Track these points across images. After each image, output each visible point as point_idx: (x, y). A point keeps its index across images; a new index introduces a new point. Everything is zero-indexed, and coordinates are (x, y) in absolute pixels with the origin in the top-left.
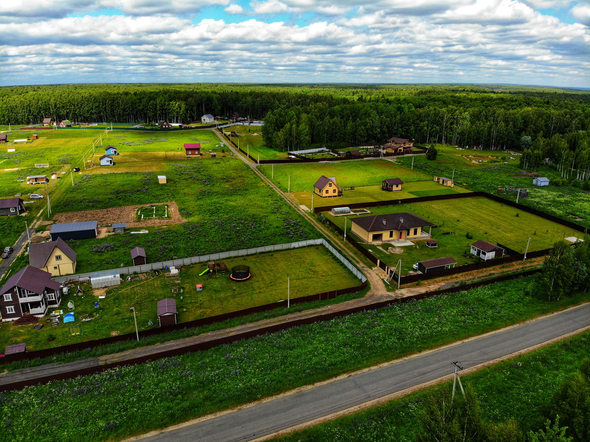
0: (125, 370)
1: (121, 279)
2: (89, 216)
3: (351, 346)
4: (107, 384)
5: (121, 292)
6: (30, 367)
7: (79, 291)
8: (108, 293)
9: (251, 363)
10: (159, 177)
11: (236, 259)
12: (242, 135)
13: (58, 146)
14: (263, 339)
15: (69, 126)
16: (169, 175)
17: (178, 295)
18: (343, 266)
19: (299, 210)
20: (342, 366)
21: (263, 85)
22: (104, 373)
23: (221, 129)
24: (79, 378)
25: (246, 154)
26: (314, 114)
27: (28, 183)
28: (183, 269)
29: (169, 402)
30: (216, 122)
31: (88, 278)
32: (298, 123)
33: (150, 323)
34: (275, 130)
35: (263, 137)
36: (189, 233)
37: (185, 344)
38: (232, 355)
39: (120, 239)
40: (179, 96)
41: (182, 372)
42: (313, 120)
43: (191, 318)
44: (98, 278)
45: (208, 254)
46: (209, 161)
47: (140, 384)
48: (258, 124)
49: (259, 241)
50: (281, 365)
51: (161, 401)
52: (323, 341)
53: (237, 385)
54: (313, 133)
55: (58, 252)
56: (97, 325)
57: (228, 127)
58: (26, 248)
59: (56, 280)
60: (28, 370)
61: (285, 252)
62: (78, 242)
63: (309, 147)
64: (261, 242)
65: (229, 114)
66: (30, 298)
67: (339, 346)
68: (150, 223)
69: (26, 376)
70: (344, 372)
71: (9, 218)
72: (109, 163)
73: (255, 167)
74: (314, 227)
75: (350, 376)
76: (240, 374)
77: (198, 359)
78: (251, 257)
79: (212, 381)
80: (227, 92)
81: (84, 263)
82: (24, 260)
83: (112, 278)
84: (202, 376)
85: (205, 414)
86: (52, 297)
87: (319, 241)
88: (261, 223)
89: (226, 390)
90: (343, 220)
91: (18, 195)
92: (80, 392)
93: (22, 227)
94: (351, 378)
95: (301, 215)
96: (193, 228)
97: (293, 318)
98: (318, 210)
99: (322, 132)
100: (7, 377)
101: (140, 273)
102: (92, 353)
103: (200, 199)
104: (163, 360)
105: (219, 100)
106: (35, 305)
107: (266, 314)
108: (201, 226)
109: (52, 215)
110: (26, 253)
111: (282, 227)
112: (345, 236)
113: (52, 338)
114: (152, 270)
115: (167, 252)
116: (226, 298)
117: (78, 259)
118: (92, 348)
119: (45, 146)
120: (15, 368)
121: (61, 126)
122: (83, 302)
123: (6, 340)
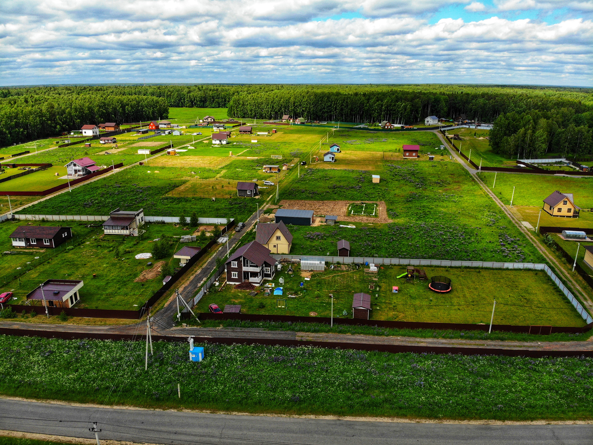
0: (316, 351)
1: (326, 266)
2: (308, 205)
3: (557, 392)
4: (299, 359)
5: (324, 277)
6: (241, 327)
7: (290, 270)
8: (313, 276)
9: (438, 379)
10: (374, 176)
11: (437, 268)
12: (465, 138)
13: (292, 141)
14: (455, 359)
15: (302, 123)
16: (383, 175)
17: (374, 292)
18: (566, 301)
19: (520, 227)
20: (541, 411)
21: (498, 86)
22: (298, 348)
23: (444, 131)
24: (277, 346)
25: (467, 159)
26: (555, 119)
27: (264, 171)
28: (382, 268)
29: (350, 392)
30: (440, 124)
31: (298, 260)
32: (534, 129)
33: (344, 312)
34: (505, 134)
35: (490, 141)
36: (393, 234)
37: (374, 341)
38: (420, 366)
39: (330, 230)
40: (406, 97)
41: (367, 368)
42: (554, 127)
43: (383, 318)
44: (306, 262)
45: (408, 258)
46: (425, 163)
47: (327, 368)
48: (486, 127)
49: (466, 254)
50: (470, 391)
51: (343, 390)
52: (524, 379)
53: (420, 397)
54: (552, 141)
55: (279, 233)
56: (300, 303)
57: (452, 129)
58: (255, 226)
59: (273, 257)
60: (238, 329)
61: (495, 271)
62: (295, 227)
63: (544, 156)
64: (468, 255)
65: (456, 116)
66: (251, 268)
67: (543, 389)
68: (358, 219)
69: (235, 334)
70: (543, 418)
71: (245, 199)
72: (331, 160)
73: (475, 174)
74: (536, 249)
75: (549, 424)
76: (424, 386)
77: (384, 360)
78: (454, 270)
79: (394, 386)
80: (456, 93)
81: (297, 246)
82: (251, 234)
83: (318, 264)
84: (386, 377)
85: (382, 415)
86: (268, 270)
87: (540, 266)
88: (472, 235)
89: (407, 398)
90: (574, 246)
91: (254, 181)
92: (276, 360)
93: (254, 208)
94: (550, 427)
95: (522, 233)
96: (398, 230)
97: (492, 345)
98: (544, 230)
99: (563, 140)
100: (221, 331)
101: (342, 264)
102: (292, 327)
103: (410, 201)
104: (351, 351)
105: (446, 101)
106: (254, 274)
107: (462, 334)
108: (406, 228)
109: (279, 201)
110: (254, 230)
111: (496, 243)
112: (575, 265)
113: (262, 306)
114: (353, 263)
115: (369, 249)
116: (421, 307)
117: (294, 242)
118: (292, 323)
119: (281, 140)
120: (229, 326)
121: (296, 123)
122: (291, 280)
123: (227, 300)
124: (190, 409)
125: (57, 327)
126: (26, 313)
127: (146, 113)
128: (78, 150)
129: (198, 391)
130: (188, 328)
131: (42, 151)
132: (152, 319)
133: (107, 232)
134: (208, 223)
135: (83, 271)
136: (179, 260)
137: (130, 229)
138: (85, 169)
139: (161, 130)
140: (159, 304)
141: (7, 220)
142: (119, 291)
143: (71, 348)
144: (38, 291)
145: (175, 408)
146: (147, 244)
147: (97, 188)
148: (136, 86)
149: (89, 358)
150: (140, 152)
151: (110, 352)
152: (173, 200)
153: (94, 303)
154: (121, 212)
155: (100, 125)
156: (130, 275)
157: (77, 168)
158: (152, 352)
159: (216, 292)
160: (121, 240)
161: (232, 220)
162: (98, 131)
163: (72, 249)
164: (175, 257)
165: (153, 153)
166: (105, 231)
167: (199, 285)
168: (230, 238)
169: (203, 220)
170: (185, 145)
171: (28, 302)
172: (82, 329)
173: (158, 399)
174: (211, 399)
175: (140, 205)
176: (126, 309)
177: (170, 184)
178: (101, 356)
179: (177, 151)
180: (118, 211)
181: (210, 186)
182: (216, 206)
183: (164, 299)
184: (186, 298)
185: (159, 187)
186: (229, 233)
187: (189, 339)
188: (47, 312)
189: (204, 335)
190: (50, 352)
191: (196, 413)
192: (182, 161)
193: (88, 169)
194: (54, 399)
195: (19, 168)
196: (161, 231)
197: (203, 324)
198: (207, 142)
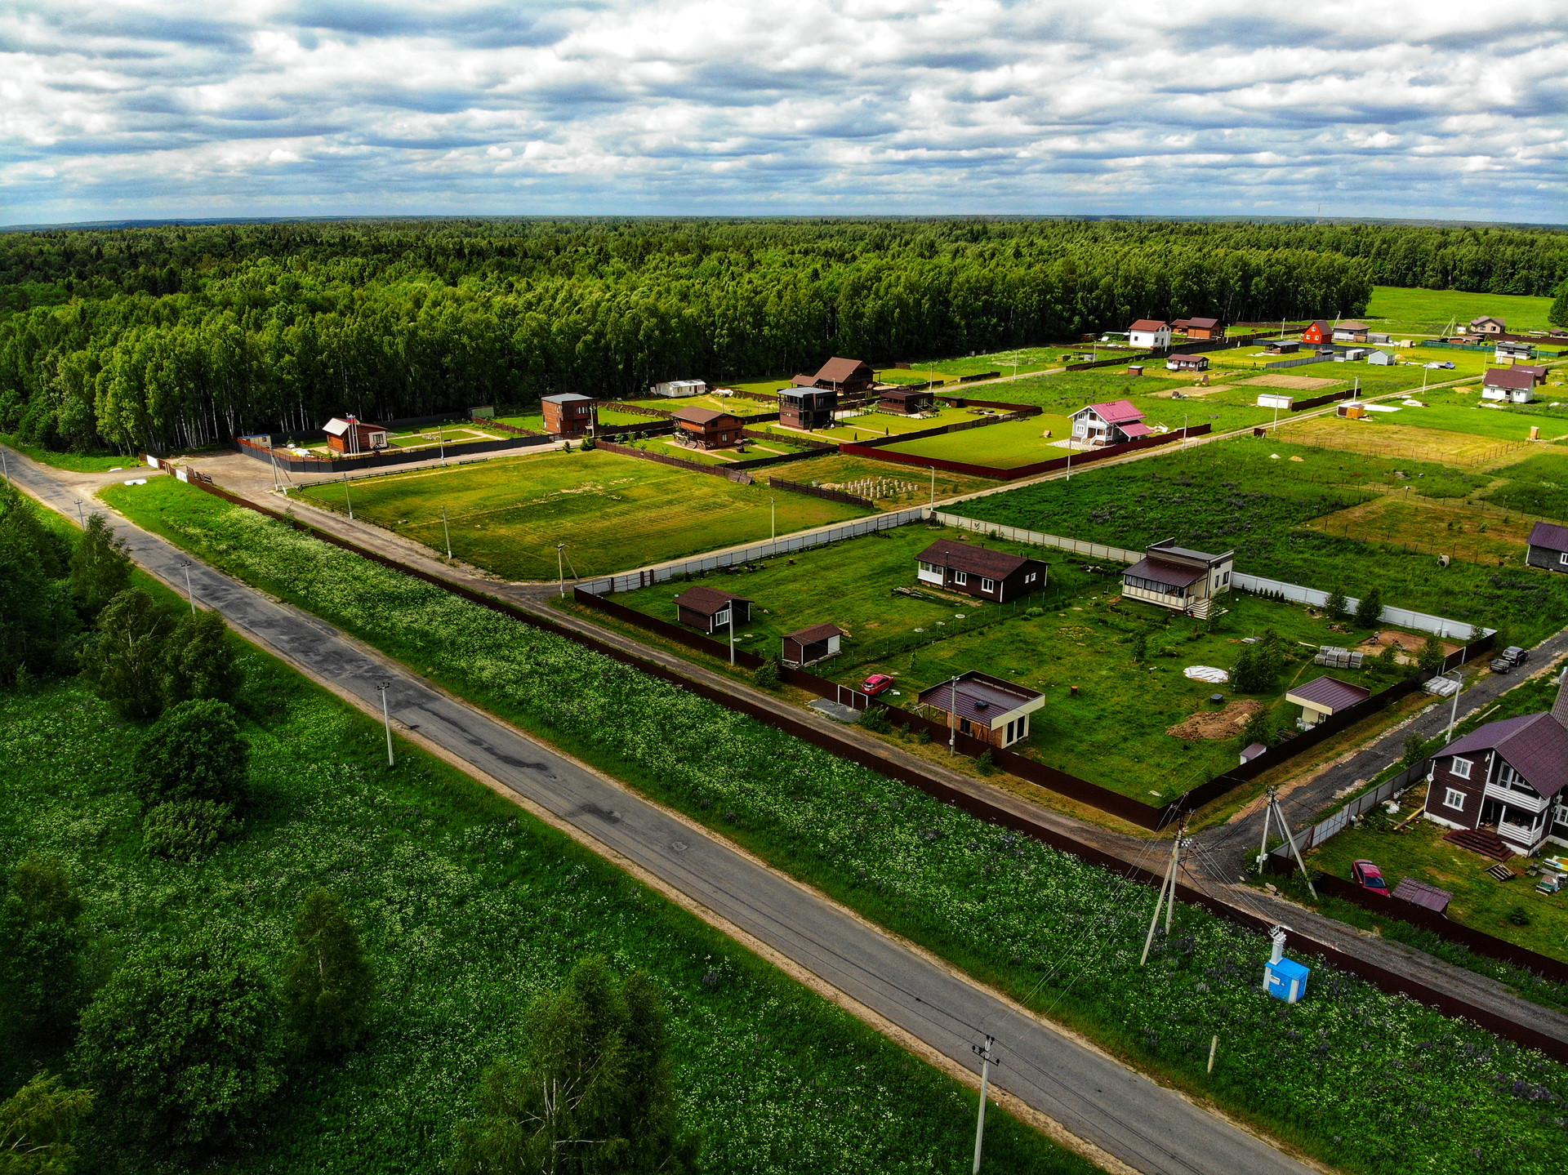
6: (1435, 955)
24: (1536, 1054)
58: (1560, 667)
60: (1426, 959)
66: (1515, 794)
69: (1413, 970)
71: (1549, 577)
82: (1541, 693)
92: (1521, 1092)
100: (1371, 944)
106: (1520, 816)
110: (1555, 681)
113: (1519, 919)
120: (1399, 938)
123: (1411, 865)
124: (1229, 1114)
125: (965, 782)
126: (910, 731)
127: (1304, 296)
128: (1109, 381)
129: (1262, 1078)
130: (1279, 900)
131: (1027, 375)
132: (1188, 842)
133: (1130, 591)
134: (1409, 625)
135: (1050, 671)
136: (1299, 710)
137: (1188, 596)
138: (1114, 429)
139: (1337, 348)
140: (1216, 810)
141: (920, 521)
142: (1123, 745)
143: (984, 841)
144: (944, 691)
145: (1189, 1092)
146: (1223, 644)
147: (1132, 479)
148: (1295, 224)
149: (1017, 880)
150: (1264, 401)
151: (1067, 887)
152: (1324, 542)
153: (1057, 755)
154: (1175, 550)
155: (1177, 322)
156: (1161, 713)
157: (1097, 424)
158: (1167, 926)
159: (1384, 829)
160: (1159, 618)
161: (1488, 632)
162: (1167, 337)
163: (1040, 615)
164: (1290, 698)
165: (1296, 407)
166: (1126, 589)
167: (1340, 794)
168: (1467, 684)
169: (1396, 615)
170: (1397, 395)
171: (919, 709)
172: (1016, 807)
173: (1152, 1051)
174: (1291, 1115)
175: (1229, 540)
176: (1131, 796)
177: (1324, 498)
178: (1044, 886)
179: (1369, 407)
180: (1170, 544)
181: (1442, 520)
182: (1446, 581)
183: (1233, 802)
184: (1293, 817)
185: (1293, 499)
186: (1468, 671)
187: (1274, 931)
188: (951, 742)
189: (1320, 937)
190: (936, 832)
191: (1240, 1130)
192: (1376, 439)
193: (1122, 429)
194: (918, 943)
195: (969, 408)
196: (1267, 620)
197: (1325, 907)
198: (1465, 390)
